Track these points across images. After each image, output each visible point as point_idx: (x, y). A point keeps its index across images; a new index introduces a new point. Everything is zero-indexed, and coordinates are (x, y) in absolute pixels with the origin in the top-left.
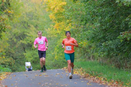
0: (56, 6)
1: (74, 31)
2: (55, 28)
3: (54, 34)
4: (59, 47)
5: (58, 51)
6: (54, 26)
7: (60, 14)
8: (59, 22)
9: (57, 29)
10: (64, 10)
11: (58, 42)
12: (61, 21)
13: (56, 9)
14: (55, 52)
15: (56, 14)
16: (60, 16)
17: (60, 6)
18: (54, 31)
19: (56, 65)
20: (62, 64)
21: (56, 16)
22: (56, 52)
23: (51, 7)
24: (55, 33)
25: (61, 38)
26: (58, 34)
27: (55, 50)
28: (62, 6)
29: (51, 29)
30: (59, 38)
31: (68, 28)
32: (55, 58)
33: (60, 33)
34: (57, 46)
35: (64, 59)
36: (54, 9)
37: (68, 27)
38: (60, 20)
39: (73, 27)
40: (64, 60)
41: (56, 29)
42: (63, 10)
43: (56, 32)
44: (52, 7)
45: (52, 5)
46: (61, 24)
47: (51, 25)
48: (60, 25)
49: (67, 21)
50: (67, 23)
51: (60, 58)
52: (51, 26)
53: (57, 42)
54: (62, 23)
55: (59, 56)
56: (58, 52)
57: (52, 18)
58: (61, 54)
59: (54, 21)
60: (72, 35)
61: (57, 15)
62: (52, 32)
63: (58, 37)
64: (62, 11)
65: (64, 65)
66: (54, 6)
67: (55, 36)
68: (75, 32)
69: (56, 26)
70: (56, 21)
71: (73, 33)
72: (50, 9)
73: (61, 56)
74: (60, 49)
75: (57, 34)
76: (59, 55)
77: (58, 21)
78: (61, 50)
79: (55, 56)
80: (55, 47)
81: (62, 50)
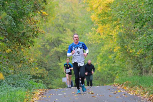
0: (100, 4)
1: (123, 35)
2: (98, 32)
3: (96, 40)
4: (102, 56)
5: (101, 60)
6: (97, 30)
7: (104, 15)
8: (103, 25)
9: (101, 34)
10: (110, 9)
11: (102, 49)
12: (106, 24)
13: (100, 9)
14: (98, 62)
15: (99, 15)
16: (105, 17)
17: (104, 4)
18: (97, 36)
19: (98, 78)
20: (106, 77)
21: (100, 17)
22: (100, 62)
23: (93, 5)
24: (97, 38)
25: (105, 44)
26: (102, 39)
27: (98, 59)
28: (108, 4)
29: (93, 33)
30: (103, 45)
31: (116, 32)
32: (98, 69)
33: (103, 38)
34: (101, 54)
35: (109, 70)
36: (97, 8)
37: (115, 30)
38: (104, 22)
39: (121, 30)
40: (109, 72)
41: (99, 34)
42: (108, 9)
43: (99, 37)
44: (95, 6)
45: (95, 4)
46: (106, 28)
47: (93, 28)
48: (104, 29)
49: (113, 23)
50: (113, 26)
51: (105, 69)
52: (93, 30)
53: (100, 49)
54: (107, 25)
55: (103, 67)
56: (101, 62)
57: (94, 20)
58: (106, 65)
59: (97, 23)
60: (120, 41)
61: (101, 15)
62: (94, 37)
63: (101, 43)
64: (108, 11)
65: (108, 78)
66: (97, 5)
67: (98, 41)
68: (124, 37)
69: (99, 30)
70: (99, 23)
71: (122, 38)
72: (92, 8)
73: (106, 67)
74: (104, 58)
75: (100, 39)
76: (102, 65)
77: (102, 23)
78: (105, 60)
79: (98, 66)
80: (98, 56)
81: (107, 60)
